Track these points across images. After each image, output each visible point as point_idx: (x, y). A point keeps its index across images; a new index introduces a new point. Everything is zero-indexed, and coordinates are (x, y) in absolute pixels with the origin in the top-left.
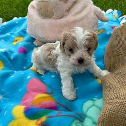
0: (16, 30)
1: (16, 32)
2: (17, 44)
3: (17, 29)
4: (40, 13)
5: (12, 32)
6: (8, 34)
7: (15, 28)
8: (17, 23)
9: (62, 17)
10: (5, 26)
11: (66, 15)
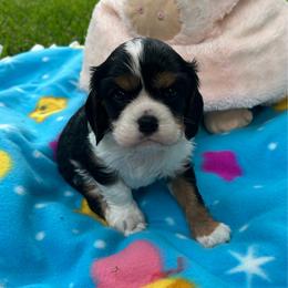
0: (40, 80)
1: (42, 86)
2: (46, 119)
3: (45, 77)
4: (134, 24)
5: (29, 84)
6: (17, 89)
7: (38, 75)
8: (45, 59)
9: (202, 41)
10: (8, 66)
11: (215, 36)
